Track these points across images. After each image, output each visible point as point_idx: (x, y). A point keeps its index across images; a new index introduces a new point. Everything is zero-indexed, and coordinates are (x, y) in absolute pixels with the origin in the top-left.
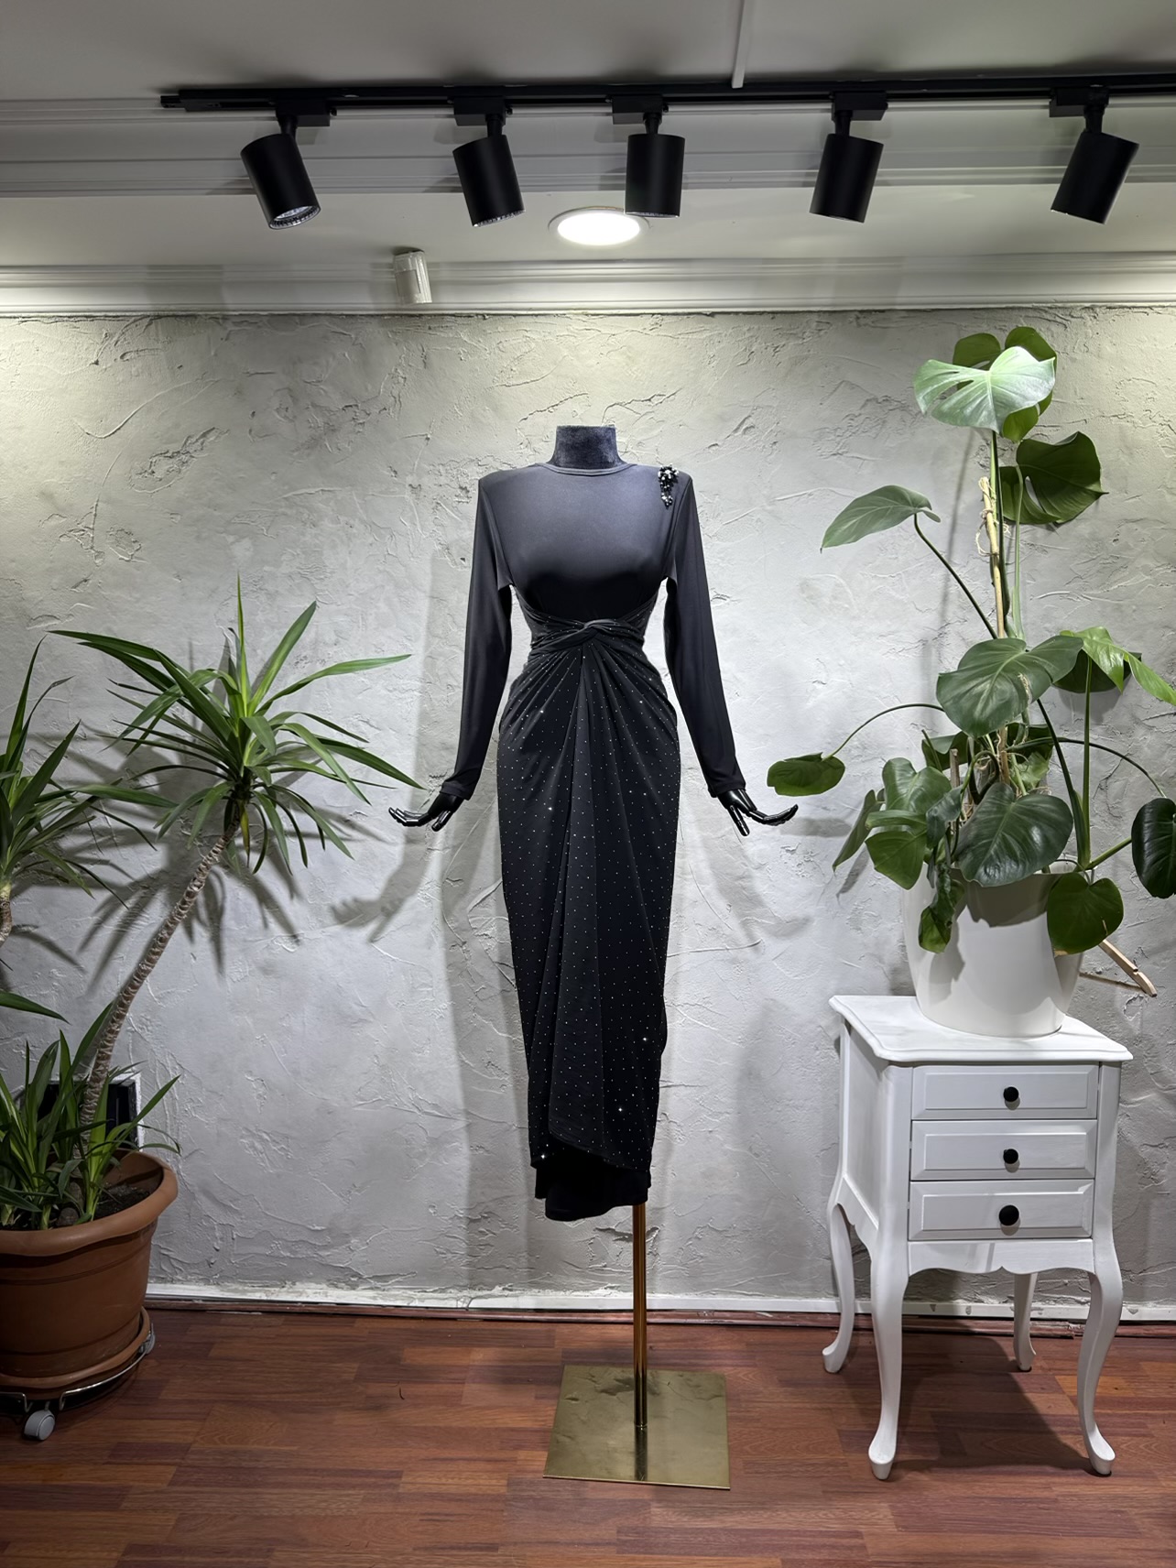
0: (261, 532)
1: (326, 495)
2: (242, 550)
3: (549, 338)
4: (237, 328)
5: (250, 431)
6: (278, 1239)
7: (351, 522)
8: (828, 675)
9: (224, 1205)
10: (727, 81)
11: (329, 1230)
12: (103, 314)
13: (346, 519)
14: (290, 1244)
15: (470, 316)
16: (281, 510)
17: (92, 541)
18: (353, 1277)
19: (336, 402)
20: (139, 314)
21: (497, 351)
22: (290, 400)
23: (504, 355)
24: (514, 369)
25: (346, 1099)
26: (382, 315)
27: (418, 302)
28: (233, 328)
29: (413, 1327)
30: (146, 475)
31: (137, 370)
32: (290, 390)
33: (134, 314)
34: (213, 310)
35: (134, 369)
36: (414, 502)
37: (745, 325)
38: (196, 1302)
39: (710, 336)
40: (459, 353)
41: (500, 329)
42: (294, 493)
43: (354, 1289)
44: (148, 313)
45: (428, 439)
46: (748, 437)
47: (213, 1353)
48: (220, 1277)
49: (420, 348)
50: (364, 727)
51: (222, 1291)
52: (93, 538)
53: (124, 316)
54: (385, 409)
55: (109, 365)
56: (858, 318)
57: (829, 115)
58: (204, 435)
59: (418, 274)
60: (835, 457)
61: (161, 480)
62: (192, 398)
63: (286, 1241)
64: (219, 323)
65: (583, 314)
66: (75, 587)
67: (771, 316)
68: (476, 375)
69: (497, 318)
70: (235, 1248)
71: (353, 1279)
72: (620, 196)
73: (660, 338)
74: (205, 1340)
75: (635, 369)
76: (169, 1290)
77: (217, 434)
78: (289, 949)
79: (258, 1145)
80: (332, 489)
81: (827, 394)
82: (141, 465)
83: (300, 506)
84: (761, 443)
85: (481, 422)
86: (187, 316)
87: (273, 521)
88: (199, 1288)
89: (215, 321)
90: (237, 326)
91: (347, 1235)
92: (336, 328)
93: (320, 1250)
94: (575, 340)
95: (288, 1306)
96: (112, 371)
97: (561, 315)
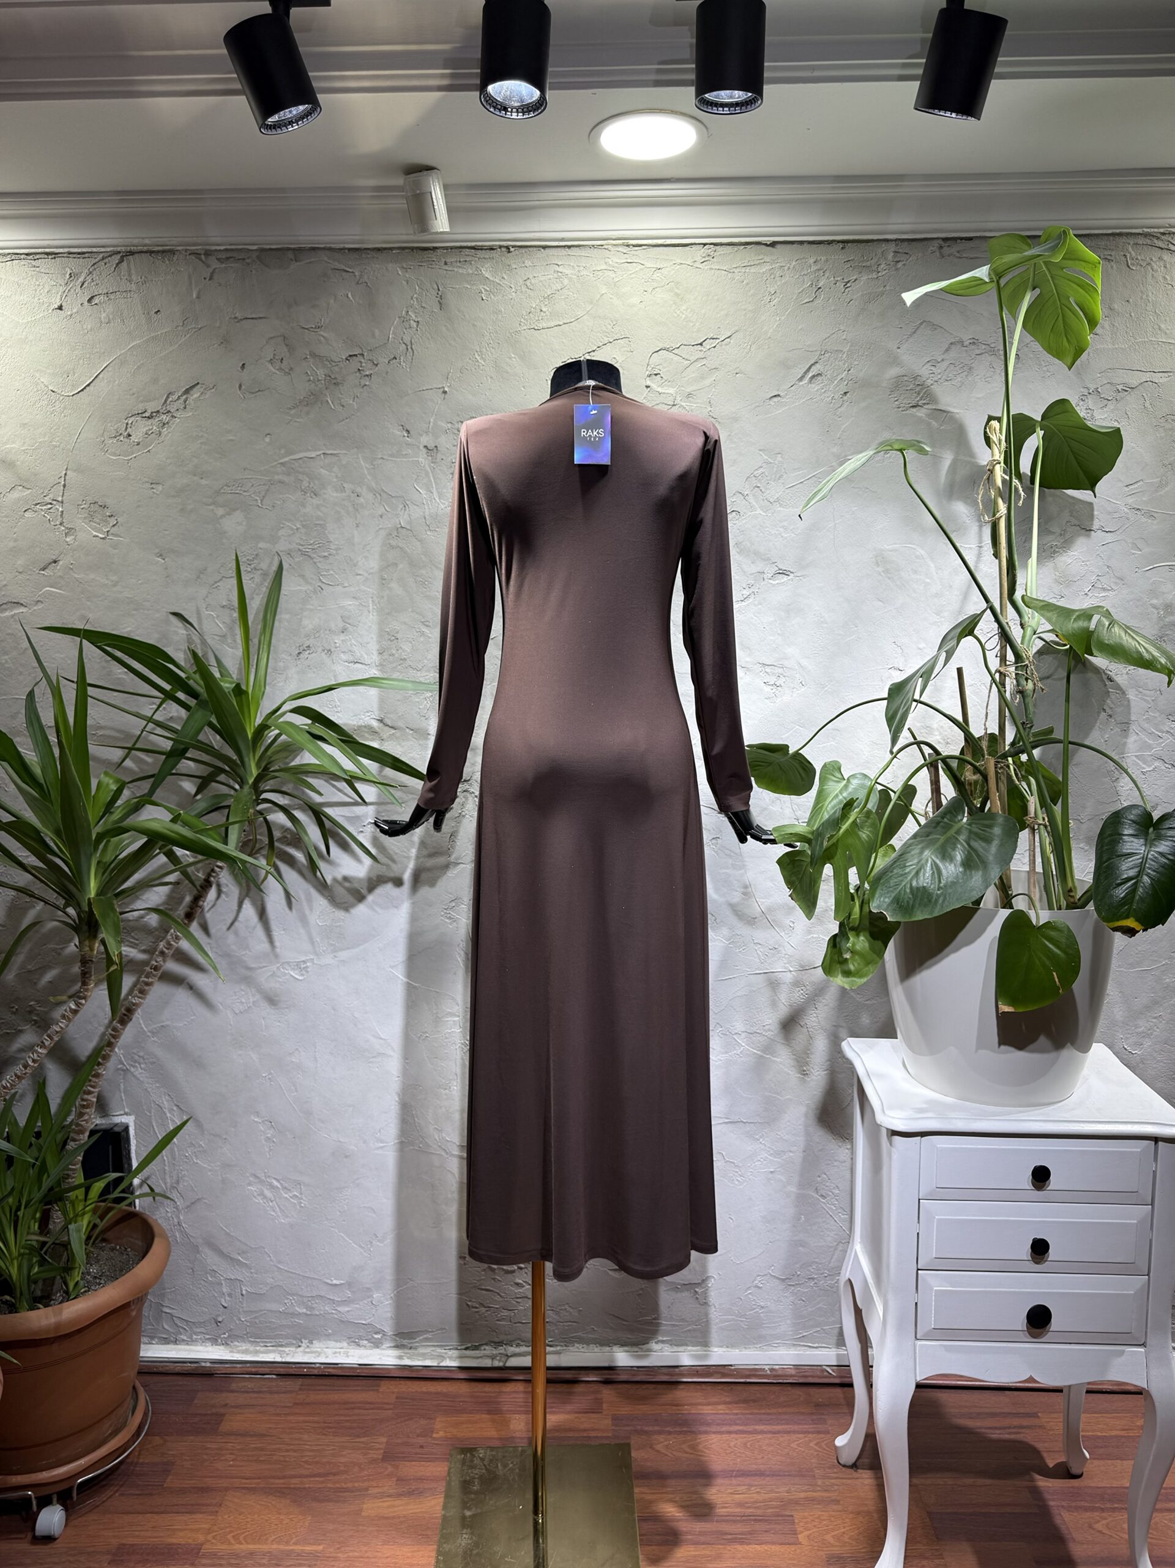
0: (254, 502)
1: (328, 460)
2: (234, 524)
3: (585, 273)
4: (223, 265)
5: (240, 386)
6: (292, 1295)
7: (358, 490)
8: (905, 660)
9: (231, 1259)
11: (349, 1285)
12: (66, 250)
13: (352, 487)
14: (305, 1300)
15: (492, 249)
16: (276, 477)
17: (62, 516)
18: (376, 1333)
19: (338, 350)
20: (108, 249)
21: (524, 289)
22: (285, 349)
23: (532, 294)
24: (544, 309)
25: (365, 1142)
26: (391, 249)
27: (435, 231)
28: (218, 266)
29: (445, 1390)
30: (122, 439)
31: (108, 315)
32: (285, 338)
33: (103, 250)
34: (193, 245)
35: (104, 315)
36: (430, 467)
37: (811, 257)
38: (203, 1364)
39: (770, 270)
40: (481, 292)
41: (528, 263)
42: (292, 457)
43: (378, 1347)
44: (119, 249)
45: (445, 392)
46: (815, 387)
47: (225, 1427)
48: (229, 1336)
49: (436, 287)
51: (231, 1352)
52: (62, 512)
53: (91, 252)
54: (395, 358)
55: (74, 311)
56: (941, 247)
58: (187, 392)
59: (434, 197)
60: (914, 410)
61: (138, 444)
62: (171, 349)
63: (302, 1296)
64: (200, 260)
65: (623, 245)
66: (44, 569)
67: (841, 245)
68: (500, 317)
69: (523, 250)
70: (245, 1305)
71: (376, 1336)
73: (713, 272)
74: (214, 1410)
75: (684, 308)
76: (173, 1352)
77: (202, 390)
78: (297, 976)
79: (268, 1193)
80: (335, 452)
81: (905, 337)
82: (116, 427)
83: (300, 472)
84: (830, 393)
85: (507, 372)
86: (163, 252)
87: (268, 490)
88: (206, 1349)
89: (196, 258)
90: (222, 263)
91: (369, 1289)
92: (337, 264)
93: (338, 1305)
94: (614, 275)
95: (305, 1368)
96: (78, 317)
97: (597, 245)
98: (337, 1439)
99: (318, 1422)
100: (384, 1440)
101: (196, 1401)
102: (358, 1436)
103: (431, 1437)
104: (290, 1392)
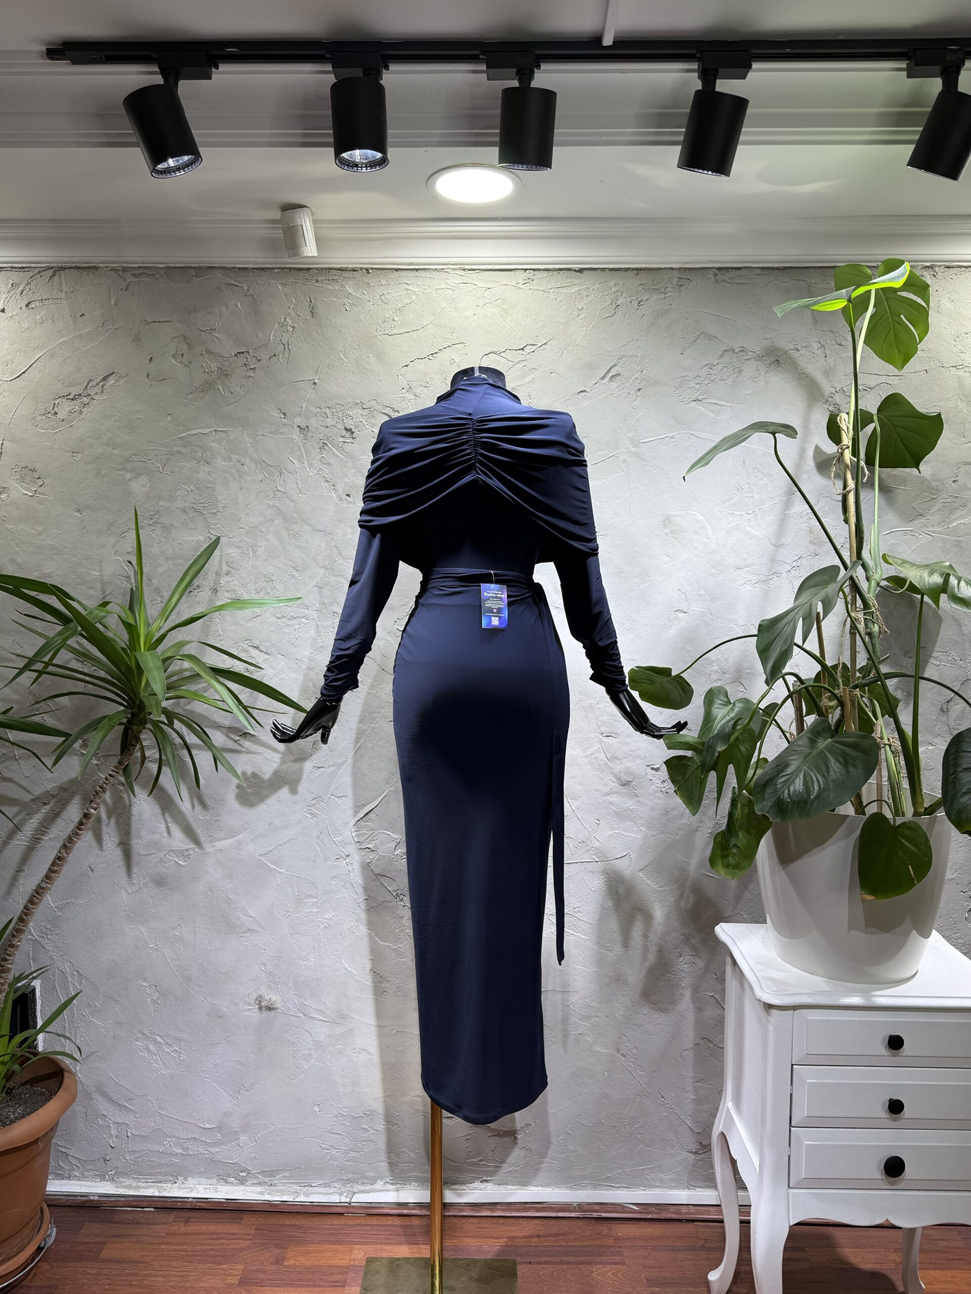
0: (157, 469)
1: (219, 435)
2: (139, 486)
3: (429, 290)
4: (137, 280)
5: (148, 375)
6: (171, 1137)
7: (243, 460)
8: (689, 605)
9: (119, 1105)
10: (597, 40)
11: (220, 1128)
12: (9, 265)
13: (238, 457)
14: (182, 1142)
15: (355, 271)
16: (176, 449)
18: (241, 1172)
19: (229, 348)
20: (44, 265)
21: (380, 302)
22: (185, 347)
23: (386, 306)
24: (396, 319)
25: (235, 1004)
26: (272, 269)
27: (305, 255)
28: (133, 279)
29: (298, 1223)
30: (50, 416)
31: (42, 318)
32: (185, 338)
33: (39, 265)
34: (114, 263)
35: (38, 317)
36: (302, 442)
37: (611, 281)
38: (92, 1198)
39: (578, 291)
40: (345, 305)
41: (383, 282)
42: (189, 433)
43: (243, 1184)
44: (52, 265)
45: (315, 383)
46: (614, 385)
47: (105, 1254)
48: (115, 1173)
49: (309, 300)
50: (254, 652)
51: (116, 1187)
53: (29, 267)
54: (275, 355)
55: (15, 313)
56: (716, 275)
57: (696, 75)
58: (104, 379)
59: (304, 229)
60: (694, 403)
61: (63, 420)
62: (93, 345)
63: (179, 1139)
64: (119, 275)
65: (460, 269)
67: (635, 272)
68: (360, 324)
69: (380, 272)
70: (130, 1146)
71: (241, 1174)
72: (494, 152)
73: (532, 291)
74: (97, 1239)
75: (509, 320)
76: (66, 1187)
77: (117, 378)
78: (180, 863)
79: (152, 1047)
80: (225, 430)
81: (687, 345)
82: (44, 407)
83: (195, 445)
84: (626, 390)
85: (365, 369)
86: (89, 268)
87: (168, 459)
88: (94, 1184)
89: (117, 274)
90: (137, 278)
91: (236, 1133)
92: (229, 280)
93: (211, 1147)
94: (452, 293)
95: (179, 1202)
96: (17, 318)
97: (440, 269)
98: (201, 1266)
99: (185, 1251)
100: (241, 1267)
101: (82, 1231)
102: (219, 1264)
103: (282, 1264)
104: (165, 1223)
